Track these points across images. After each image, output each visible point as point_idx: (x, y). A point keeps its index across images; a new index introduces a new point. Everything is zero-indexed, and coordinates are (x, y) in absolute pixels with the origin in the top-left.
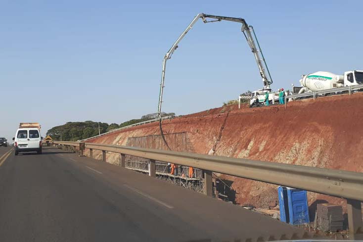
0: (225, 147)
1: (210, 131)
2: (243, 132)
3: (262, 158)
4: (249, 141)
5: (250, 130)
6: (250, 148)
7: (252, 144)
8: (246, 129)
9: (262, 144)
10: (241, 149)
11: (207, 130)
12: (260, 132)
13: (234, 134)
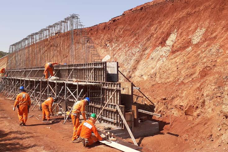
0: (127, 49)
1: (103, 39)
2: (155, 26)
3: (202, 52)
4: (168, 35)
5: (167, 22)
6: (172, 43)
7: (174, 38)
8: (160, 22)
9: (197, 34)
10: (155, 46)
11: (99, 38)
12: (187, 20)
13: (140, 31)
